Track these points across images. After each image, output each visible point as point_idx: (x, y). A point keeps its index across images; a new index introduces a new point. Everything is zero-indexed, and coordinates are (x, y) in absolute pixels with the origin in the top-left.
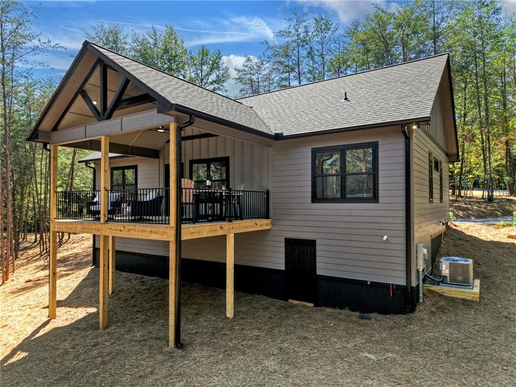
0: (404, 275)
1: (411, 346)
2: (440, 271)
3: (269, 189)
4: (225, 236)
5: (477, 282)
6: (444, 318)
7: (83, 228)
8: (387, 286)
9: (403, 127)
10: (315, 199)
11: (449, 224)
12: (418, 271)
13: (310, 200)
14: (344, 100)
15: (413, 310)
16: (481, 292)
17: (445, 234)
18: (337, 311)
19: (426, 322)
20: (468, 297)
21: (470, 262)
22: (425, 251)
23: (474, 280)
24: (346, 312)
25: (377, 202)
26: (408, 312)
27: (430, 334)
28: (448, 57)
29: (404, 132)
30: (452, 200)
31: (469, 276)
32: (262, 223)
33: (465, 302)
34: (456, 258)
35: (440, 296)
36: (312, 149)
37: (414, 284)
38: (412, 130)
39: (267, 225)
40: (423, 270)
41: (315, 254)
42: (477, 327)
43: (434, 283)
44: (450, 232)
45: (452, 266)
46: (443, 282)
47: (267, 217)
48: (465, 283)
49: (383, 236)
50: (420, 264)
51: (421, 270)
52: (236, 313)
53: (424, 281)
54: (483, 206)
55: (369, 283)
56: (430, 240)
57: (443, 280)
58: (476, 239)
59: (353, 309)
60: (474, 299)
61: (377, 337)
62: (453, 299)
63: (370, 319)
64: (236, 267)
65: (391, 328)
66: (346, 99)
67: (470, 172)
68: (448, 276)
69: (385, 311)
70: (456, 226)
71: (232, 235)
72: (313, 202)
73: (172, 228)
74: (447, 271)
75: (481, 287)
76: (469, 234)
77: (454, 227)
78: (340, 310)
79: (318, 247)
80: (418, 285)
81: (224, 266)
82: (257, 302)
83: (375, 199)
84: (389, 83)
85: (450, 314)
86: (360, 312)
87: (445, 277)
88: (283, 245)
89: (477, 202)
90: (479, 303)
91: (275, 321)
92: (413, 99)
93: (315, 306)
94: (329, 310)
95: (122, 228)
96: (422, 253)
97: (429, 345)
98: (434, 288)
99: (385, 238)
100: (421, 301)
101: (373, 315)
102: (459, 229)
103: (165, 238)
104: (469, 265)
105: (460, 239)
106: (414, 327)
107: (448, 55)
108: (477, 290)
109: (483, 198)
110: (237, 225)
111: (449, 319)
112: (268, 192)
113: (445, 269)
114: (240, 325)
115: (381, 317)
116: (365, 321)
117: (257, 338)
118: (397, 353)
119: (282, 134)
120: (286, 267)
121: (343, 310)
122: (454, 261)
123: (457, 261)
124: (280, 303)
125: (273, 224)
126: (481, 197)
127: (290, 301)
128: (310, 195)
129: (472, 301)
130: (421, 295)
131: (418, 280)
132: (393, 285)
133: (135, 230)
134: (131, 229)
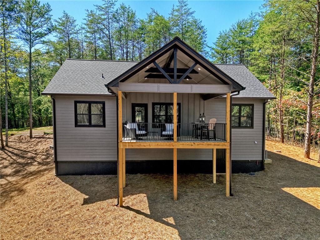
0: (261, 156)
8: (256, 161)
49: (255, 142)
55: (250, 161)
63: (254, 174)
83: (252, 127)
95: (193, 144)
103: (224, 147)
132: (258, 161)
133: (202, 144)
134: (200, 144)
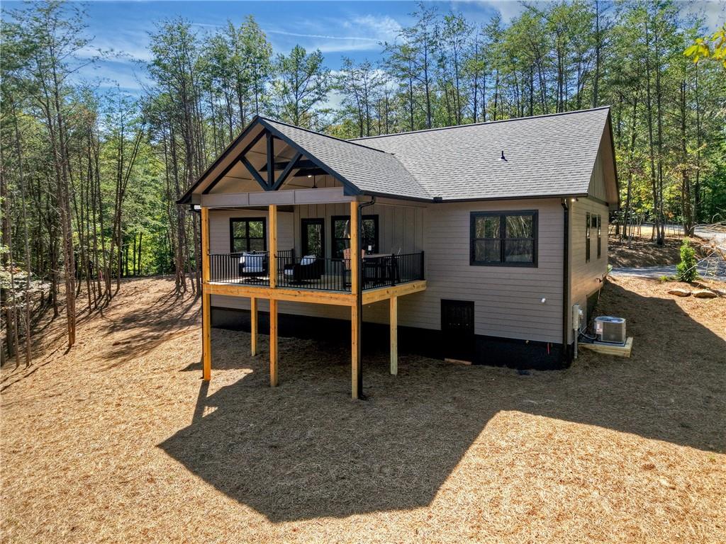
0: (560, 334)
1: (567, 394)
2: (594, 330)
3: (424, 250)
4: (389, 300)
5: (630, 340)
6: (597, 372)
7: (248, 292)
8: (544, 344)
9: (563, 200)
10: (474, 261)
11: (607, 278)
12: (573, 330)
13: (469, 263)
14: (500, 159)
15: (568, 366)
16: (632, 349)
17: (602, 290)
18: (496, 368)
19: (579, 376)
20: (620, 354)
21: (623, 320)
22: (581, 312)
23: (627, 337)
24: (504, 369)
25: (536, 266)
26: (563, 368)
27: (582, 385)
28: (609, 112)
29: (563, 204)
30: (615, 243)
31: (621, 334)
32: (418, 284)
33: (616, 358)
34: (610, 318)
35: (594, 353)
36: (471, 212)
37: (570, 342)
38: (571, 203)
39: (423, 286)
40: (579, 329)
41: (474, 315)
42: (625, 379)
43: (589, 341)
44: (608, 287)
45: (606, 326)
46: (597, 340)
47: (422, 278)
48: (618, 341)
49: (541, 299)
50: (576, 324)
51: (576, 330)
52: (400, 371)
53: (579, 339)
54: (650, 252)
55: (527, 342)
56: (585, 299)
57: (597, 338)
58: (634, 295)
59: (511, 367)
60: (625, 356)
61: (536, 388)
62: (606, 356)
63: (528, 374)
64: (399, 328)
65: (549, 381)
66: (503, 158)
67: (639, 205)
68: (602, 334)
69: (542, 367)
70: (614, 280)
71: (396, 298)
72: (471, 264)
73: (354, 295)
74: (601, 330)
75: (634, 344)
76: (628, 289)
77: (613, 282)
78: (498, 368)
79: (476, 309)
80: (573, 344)
81: (388, 327)
82: (414, 361)
83: (534, 263)
84: (547, 142)
85: (602, 369)
86: (518, 369)
87: (598, 336)
88: (439, 306)
89: (645, 246)
90: (629, 359)
91: (438, 377)
92: (572, 168)
93: (472, 364)
94: (488, 368)
95: (297, 294)
96: (578, 313)
97: (582, 393)
98: (588, 346)
99: (543, 300)
100: (576, 357)
101: (532, 371)
102: (618, 283)
103: (346, 303)
104: (621, 324)
105: (618, 296)
106: (568, 380)
107: (608, 109)
108: (628, 347)
109: (652, 240)
110: (399, 289)
111: (601, 373)
112: (423, 252)
113: (599, 328)
114: (409, 380)
115: (538, 373)
116: (524, 376)
117: (429, 390)
118: (555, 399)
119: (441, 198)
120: (442, 327)
121: (502, 367)
122: (608, 320)
123: (610, 320)
124: (437, 362)
125: (427, 285)
126: (650, 238)
127: (446, 360)
128: (468, 257)
129: (623, 358)
130: (576, 352)
131: (574, 339)
132: (550, 343)
133: (312, 296)
134: (307, 295)
